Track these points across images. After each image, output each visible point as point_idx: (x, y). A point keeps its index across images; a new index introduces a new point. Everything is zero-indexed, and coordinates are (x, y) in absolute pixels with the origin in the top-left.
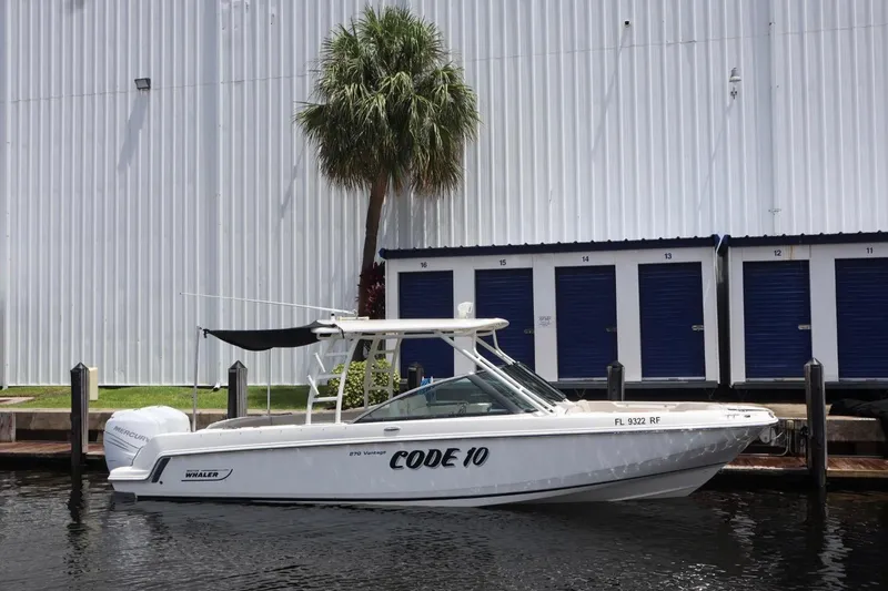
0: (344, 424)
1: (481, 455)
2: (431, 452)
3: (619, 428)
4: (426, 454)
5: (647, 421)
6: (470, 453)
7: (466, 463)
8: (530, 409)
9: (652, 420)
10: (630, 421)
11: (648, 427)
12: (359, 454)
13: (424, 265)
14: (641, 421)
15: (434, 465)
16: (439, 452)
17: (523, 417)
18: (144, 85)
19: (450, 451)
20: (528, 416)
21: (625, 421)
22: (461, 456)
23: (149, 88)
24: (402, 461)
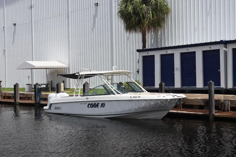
0: (80, 97)
1: (104, 105)
2: (95, 104)
3: (131, 99)
4: (94, 104)
5: (137, 97)
6: (102, 104)
7: (101, 107)
8: (114, 94)
9: (139, 97)
10: (134, 97)
11: (138, 99)
12: (82, 104)
13: (148, 54)
14: (136, 97)
15: (95, 107)
16: (93, 104)
17: (112, 95)
18: (97, 4)
19: (98, 104)
20: (113, 95)
21: (132, 97)
22: (100, 105)
23: (98, 5)
24: (89, 106)
